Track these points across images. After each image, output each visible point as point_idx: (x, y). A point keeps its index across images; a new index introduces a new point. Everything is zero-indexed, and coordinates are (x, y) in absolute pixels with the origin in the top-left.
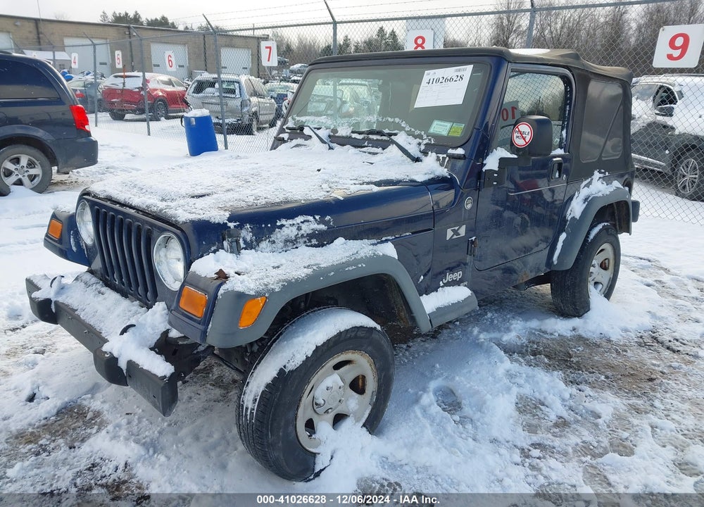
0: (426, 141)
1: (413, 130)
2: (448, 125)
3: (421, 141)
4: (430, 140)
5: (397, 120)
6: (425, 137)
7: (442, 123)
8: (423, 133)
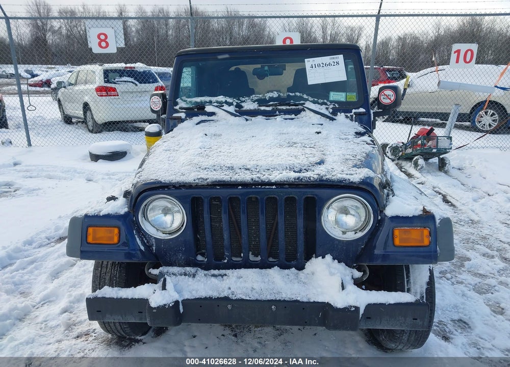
0: (332, 106)
1: (316, 99)
2: (344, 94)
3: (327, 106)
4: (334, 105)
5: (298, 94)
6: (329, 103)
7: (338, 93)
8: (326, 101)
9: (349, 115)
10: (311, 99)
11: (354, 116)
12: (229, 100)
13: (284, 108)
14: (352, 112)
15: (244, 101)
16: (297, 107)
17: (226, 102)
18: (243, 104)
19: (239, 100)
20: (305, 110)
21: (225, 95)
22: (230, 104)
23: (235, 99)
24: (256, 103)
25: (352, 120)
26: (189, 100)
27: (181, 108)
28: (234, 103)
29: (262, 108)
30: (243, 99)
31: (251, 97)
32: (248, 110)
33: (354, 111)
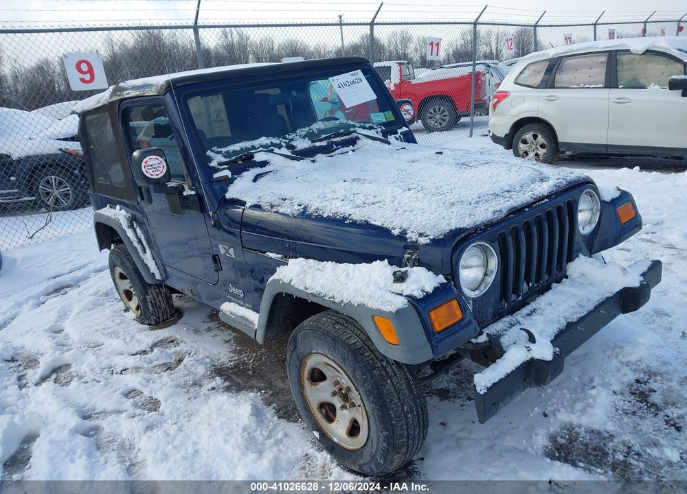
1: (362, 124)
2: (382, 114)
6: (375, 127)
7: (377, 114)
8: (371, 125)
9: (397, 136)
10: (358, 125)
11: (402, 137)
12: (276, 141)
13: (338, 139)
14: (398, 133)
15: (292, 140)
16: (350, 136)
17: (272, 144)
18: (294, 143)
19: (285, 138)
20: (359, 139)
21: (267, 136)
22: (279, 146)
23: (281, 139)
24: (307, 138)
25: (401, 141)
26: (224, 150)
27: (221, 164)
28: (282, 143)
29: (318, 144)
30: (290, 137)
31: (297, 132)
32: (303, 150)
33: (399, 131)
